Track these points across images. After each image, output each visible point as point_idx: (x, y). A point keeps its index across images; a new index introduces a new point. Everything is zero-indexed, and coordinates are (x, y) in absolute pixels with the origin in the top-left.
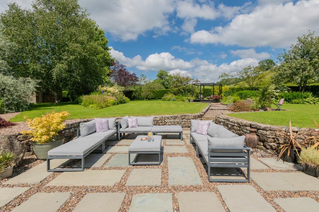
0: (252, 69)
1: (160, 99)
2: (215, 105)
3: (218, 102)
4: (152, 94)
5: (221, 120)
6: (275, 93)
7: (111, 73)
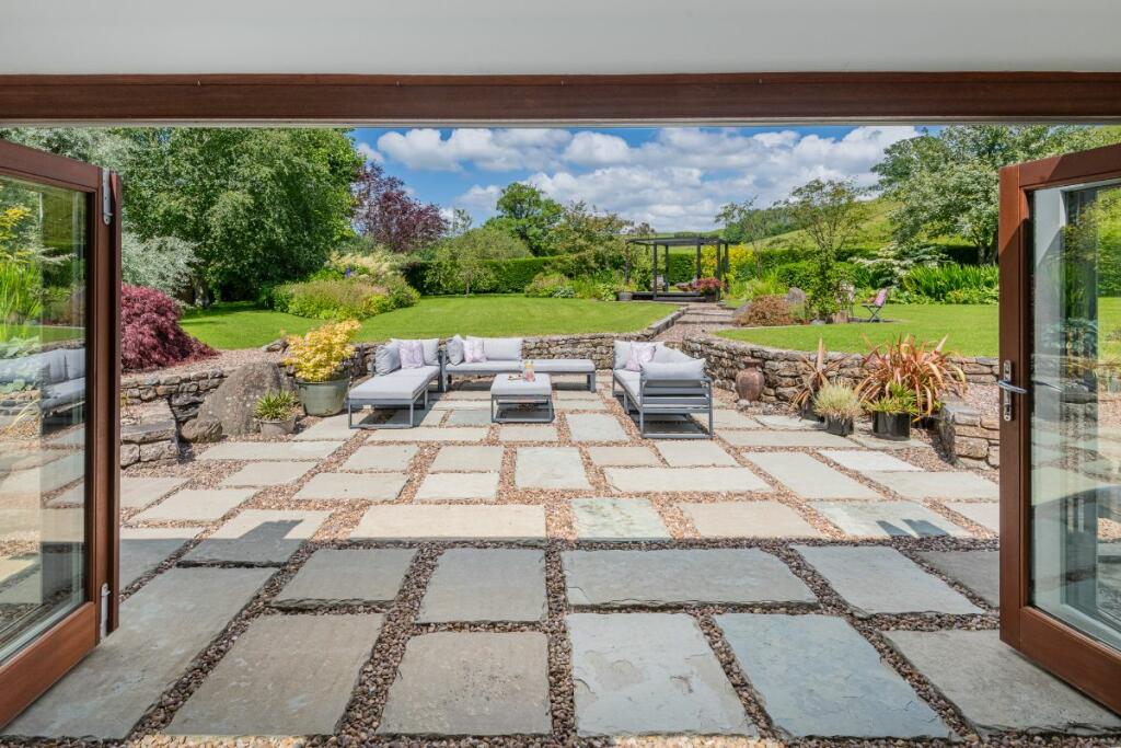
0: (828, 189)
1: (517, 291)
2: (700, 311)
3: (714, 301)
4: (492, 276)
5: (693, 346)
6: (896, 269)
7: (355, 206)
